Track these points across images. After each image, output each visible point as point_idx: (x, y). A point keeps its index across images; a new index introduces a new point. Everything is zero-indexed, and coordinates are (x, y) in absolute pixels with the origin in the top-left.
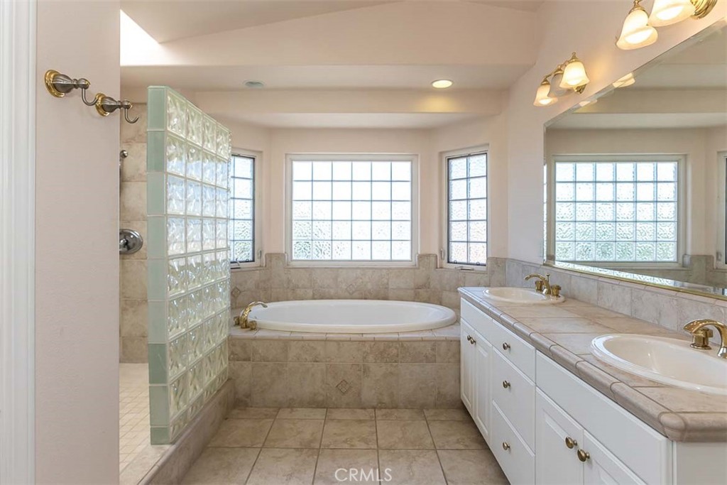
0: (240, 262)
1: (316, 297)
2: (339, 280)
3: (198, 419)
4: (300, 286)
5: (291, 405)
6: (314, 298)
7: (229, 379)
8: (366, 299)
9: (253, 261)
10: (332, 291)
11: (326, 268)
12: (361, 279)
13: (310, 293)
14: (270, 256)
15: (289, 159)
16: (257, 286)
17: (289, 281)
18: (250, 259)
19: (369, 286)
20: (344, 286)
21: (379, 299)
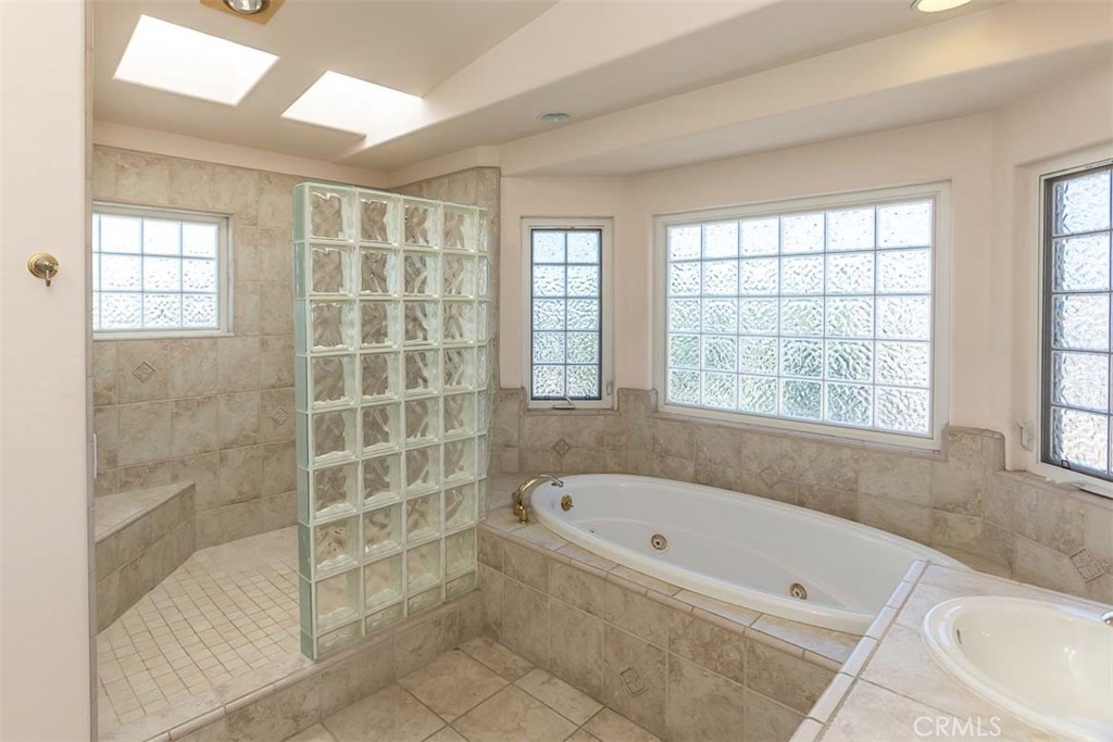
0: (572, 399)
1: (700, 477)
2: (745, 452)
3: (377, 639)
4: (673, 451)
5: (553, 669)
6: (696, 481)
7: (478, 589)
8: (801, 504)
9: (600, 398)
10: (731, 474)
11: (719, 426)
12: (792, 459)
13: (690, 469)
14: (627, 394)
15: (663, 222)
16: (600, 441)
17: (655, 441)
18: (595, 393)
19: (811, 478)
20: (754, 467)
21: (832, 512)
